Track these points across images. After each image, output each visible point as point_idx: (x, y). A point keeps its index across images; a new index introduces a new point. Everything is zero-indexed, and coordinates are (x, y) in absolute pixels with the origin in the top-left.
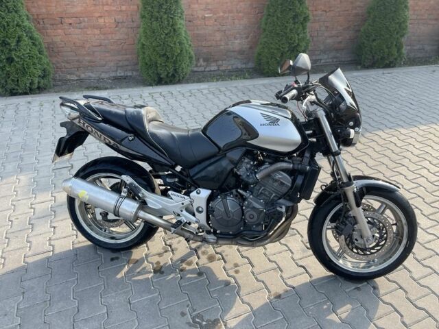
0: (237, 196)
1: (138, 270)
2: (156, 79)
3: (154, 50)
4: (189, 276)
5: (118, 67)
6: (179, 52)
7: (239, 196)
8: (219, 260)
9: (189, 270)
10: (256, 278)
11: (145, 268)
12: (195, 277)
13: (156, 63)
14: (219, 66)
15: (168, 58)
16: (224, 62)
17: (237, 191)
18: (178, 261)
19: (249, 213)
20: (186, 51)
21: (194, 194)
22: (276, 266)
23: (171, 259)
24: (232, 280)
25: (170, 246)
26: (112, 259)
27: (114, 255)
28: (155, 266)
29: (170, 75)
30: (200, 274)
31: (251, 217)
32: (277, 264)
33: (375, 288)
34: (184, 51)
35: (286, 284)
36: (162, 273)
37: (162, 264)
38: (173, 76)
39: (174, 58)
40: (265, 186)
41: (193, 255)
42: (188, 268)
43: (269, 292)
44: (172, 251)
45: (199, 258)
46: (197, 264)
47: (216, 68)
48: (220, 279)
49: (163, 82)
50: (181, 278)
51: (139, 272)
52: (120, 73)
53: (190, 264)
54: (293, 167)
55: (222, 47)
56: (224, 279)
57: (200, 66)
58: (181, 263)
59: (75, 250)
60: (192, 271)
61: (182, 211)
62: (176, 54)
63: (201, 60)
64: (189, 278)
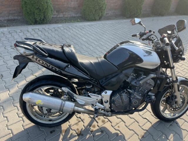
0: (127, 93)
1: (69, 136)
2: (34, 21)
3: (33, 5)
4: (97, 134)
5: (9, 14)
6: (46, 7)
7: (128, 93)
8: (107, 122)
9: (95, 130)
10: (129, 129)
11: (72, 134)
12: (100, 134)
13: (34, 13)
14: (64, 15)
15: (40, 10)
16: (67, 13)
17: (127, 90)
18: (87, 126)
19: (135, 101)
20: (50, 7)
21: (103, 94)
22: (135, 120)
23: (84, 126)
24: (119, 132)
25: (80, 118)
26: (51, 132)
27: (52, 129)
28: (77, 131)
29: (42, 19)
30: (102, 132)
31: (135, 103)
32: (134, 119)
34: (49, 7)
35: (143, 129)
36: (82, 135)
37: (80, 130)
38: (43, 20)
39: (44, 10)
40: (142, 87)
41: (94, 121)
42: (94, 129)
43: (138, 135)
44: (82, 121)
45: (97, 122)
46: (98, 126)
47: (63, 16)
48: (113, 133)
49: (38, 23)
50: (94, 136)
51: (69, 137)
52: (11, 17)
53: (94, 127)
54: (156, 76)
55: (65, 5)
56: (115, 132)
57: (55, 15)
58: (90, 127)
59: (26, 130)
60: (97, 131)
61: (96, 103)
62: (45, 8)
63: (55, 12)
64: (97, 135)
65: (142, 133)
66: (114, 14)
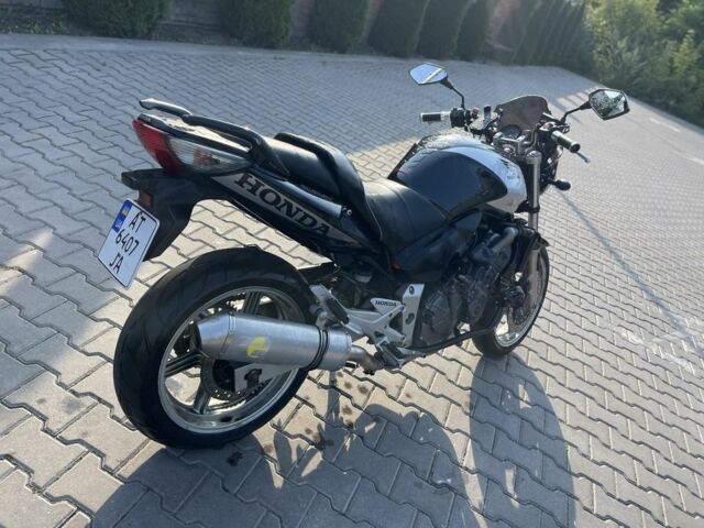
0: (458, 285)
1: (294, 457)
4: (367, 429)
8: (373, 389)
9: (358, 421)
10: (432, 394)
11: (299, 449)
12: (375, 427)
17: (457, 278)
18: (329, 413)
21: (406, 294)
23: (318, 416)
24: (416, 410)
26: (232, 461)
27: (228, 452)
28: (310, 437)
30: (376, 419)
33: (517, 358)
35: (461, 387)
36: (331, 443)
37: (315, 431)
41: (337, 395)
42: (353, 418)
43: (459, 405)
45: (349, 397)
46: (355, 406)
48: (404, 415)
50: (362, 438)
51: (299, 461)
53: (348, 411)
56: (406, 412)
58: (337, 414)
60: (363, 421)
61: (385, 328)
64: (369, 431)
65: (464, 397)
66: (191, 19)
